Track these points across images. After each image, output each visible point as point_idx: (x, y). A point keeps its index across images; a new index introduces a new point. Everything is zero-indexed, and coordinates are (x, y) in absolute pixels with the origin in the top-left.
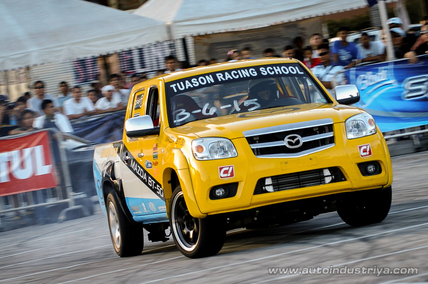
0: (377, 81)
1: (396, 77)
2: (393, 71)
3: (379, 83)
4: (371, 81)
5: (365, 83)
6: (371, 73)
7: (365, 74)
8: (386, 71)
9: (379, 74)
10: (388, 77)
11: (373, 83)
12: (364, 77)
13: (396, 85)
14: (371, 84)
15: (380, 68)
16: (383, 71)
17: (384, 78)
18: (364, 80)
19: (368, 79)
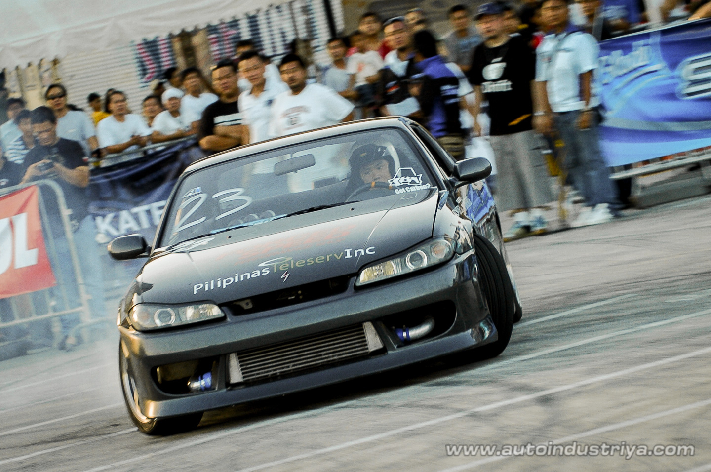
0: (630, 68)
1: (666, 57)
2: (659, 48)
3: (635, 69)
4: (620, 67)
5: (609, 72)
6: (619, 52)
7: (608, 54)
8: (646, 48)
9: (633, 53)
10: (650, 59)
11: (625, 71)
12: (607, 60)
13: (667, 72)
14: (621, 72)
15: (635, 44)
16: (642, 49)
17: (642, 61)
18: (607, 65)
19: (614, 64)
